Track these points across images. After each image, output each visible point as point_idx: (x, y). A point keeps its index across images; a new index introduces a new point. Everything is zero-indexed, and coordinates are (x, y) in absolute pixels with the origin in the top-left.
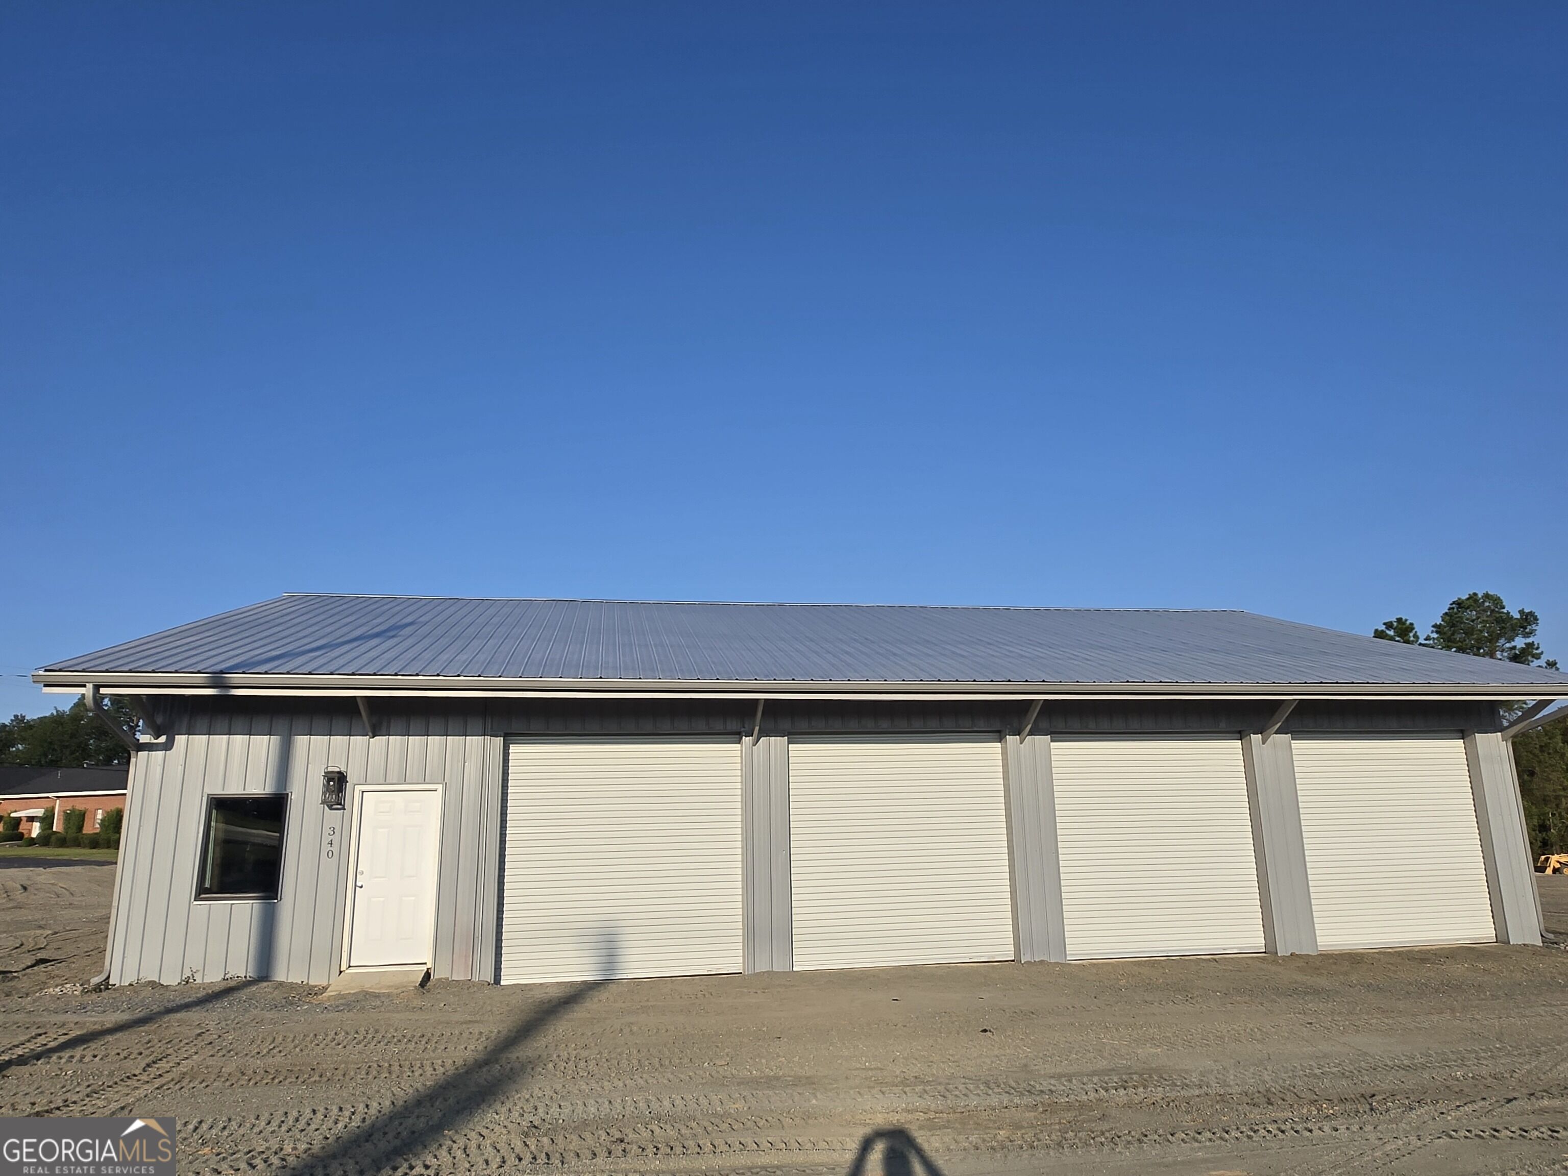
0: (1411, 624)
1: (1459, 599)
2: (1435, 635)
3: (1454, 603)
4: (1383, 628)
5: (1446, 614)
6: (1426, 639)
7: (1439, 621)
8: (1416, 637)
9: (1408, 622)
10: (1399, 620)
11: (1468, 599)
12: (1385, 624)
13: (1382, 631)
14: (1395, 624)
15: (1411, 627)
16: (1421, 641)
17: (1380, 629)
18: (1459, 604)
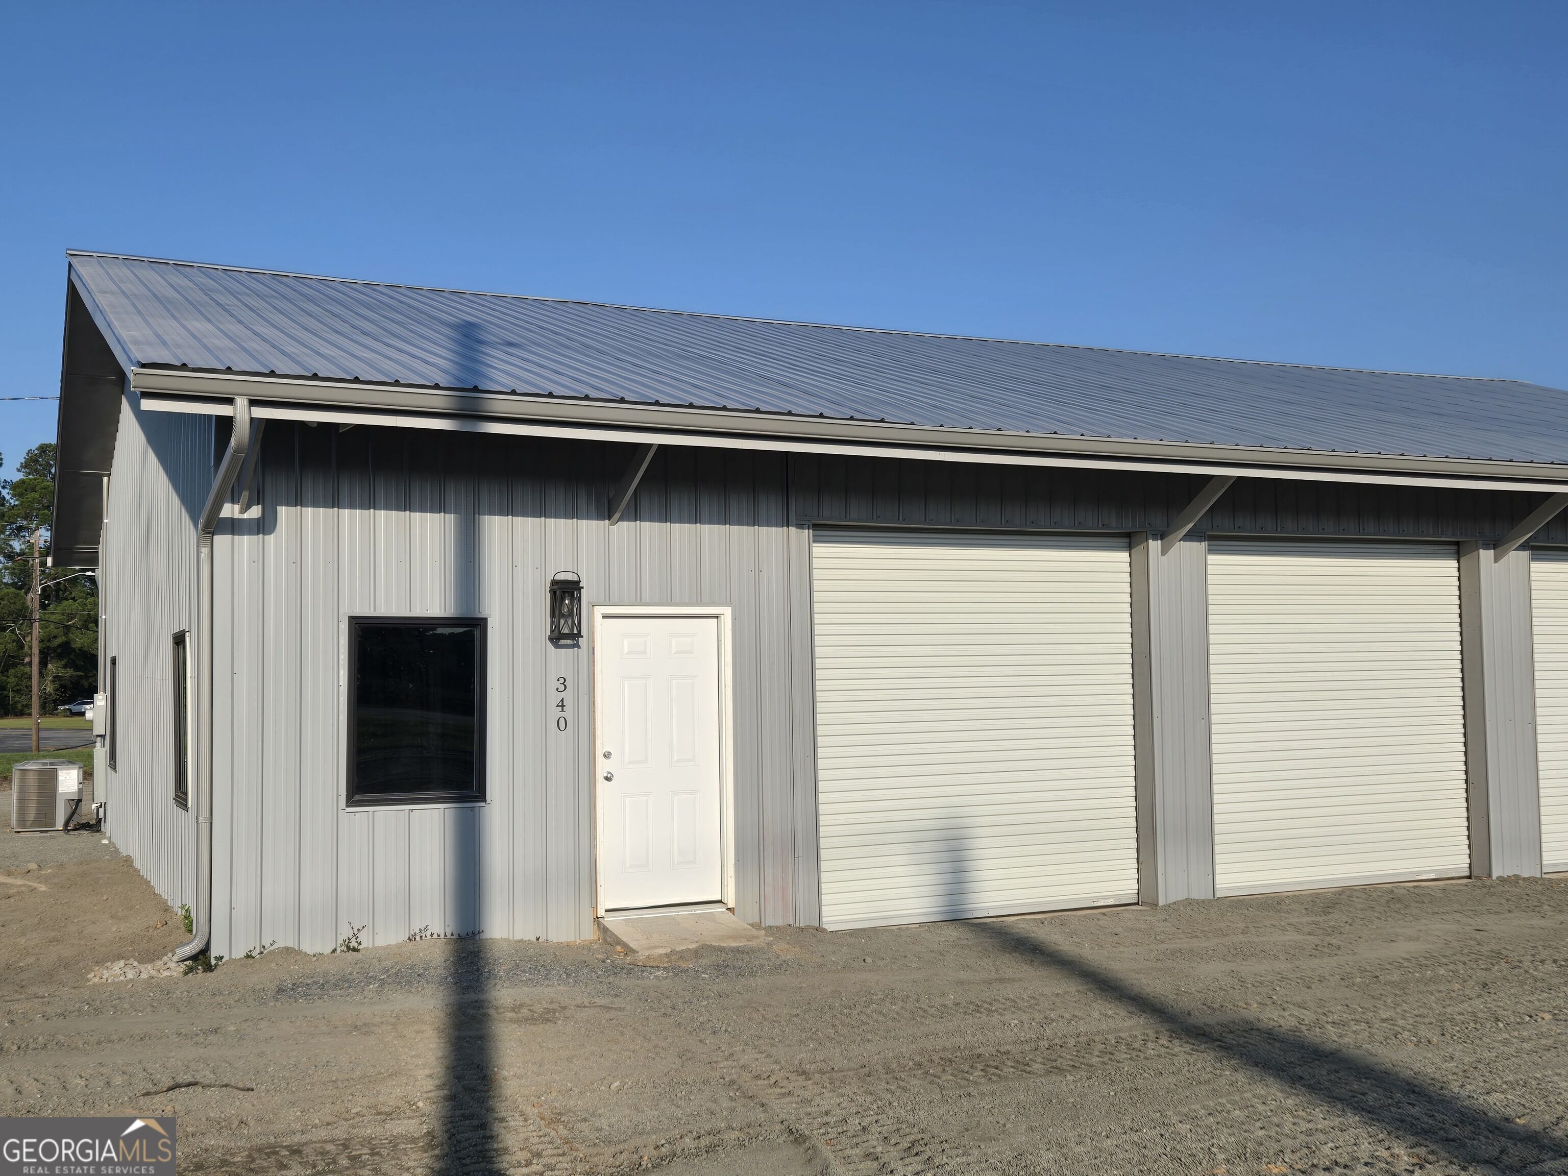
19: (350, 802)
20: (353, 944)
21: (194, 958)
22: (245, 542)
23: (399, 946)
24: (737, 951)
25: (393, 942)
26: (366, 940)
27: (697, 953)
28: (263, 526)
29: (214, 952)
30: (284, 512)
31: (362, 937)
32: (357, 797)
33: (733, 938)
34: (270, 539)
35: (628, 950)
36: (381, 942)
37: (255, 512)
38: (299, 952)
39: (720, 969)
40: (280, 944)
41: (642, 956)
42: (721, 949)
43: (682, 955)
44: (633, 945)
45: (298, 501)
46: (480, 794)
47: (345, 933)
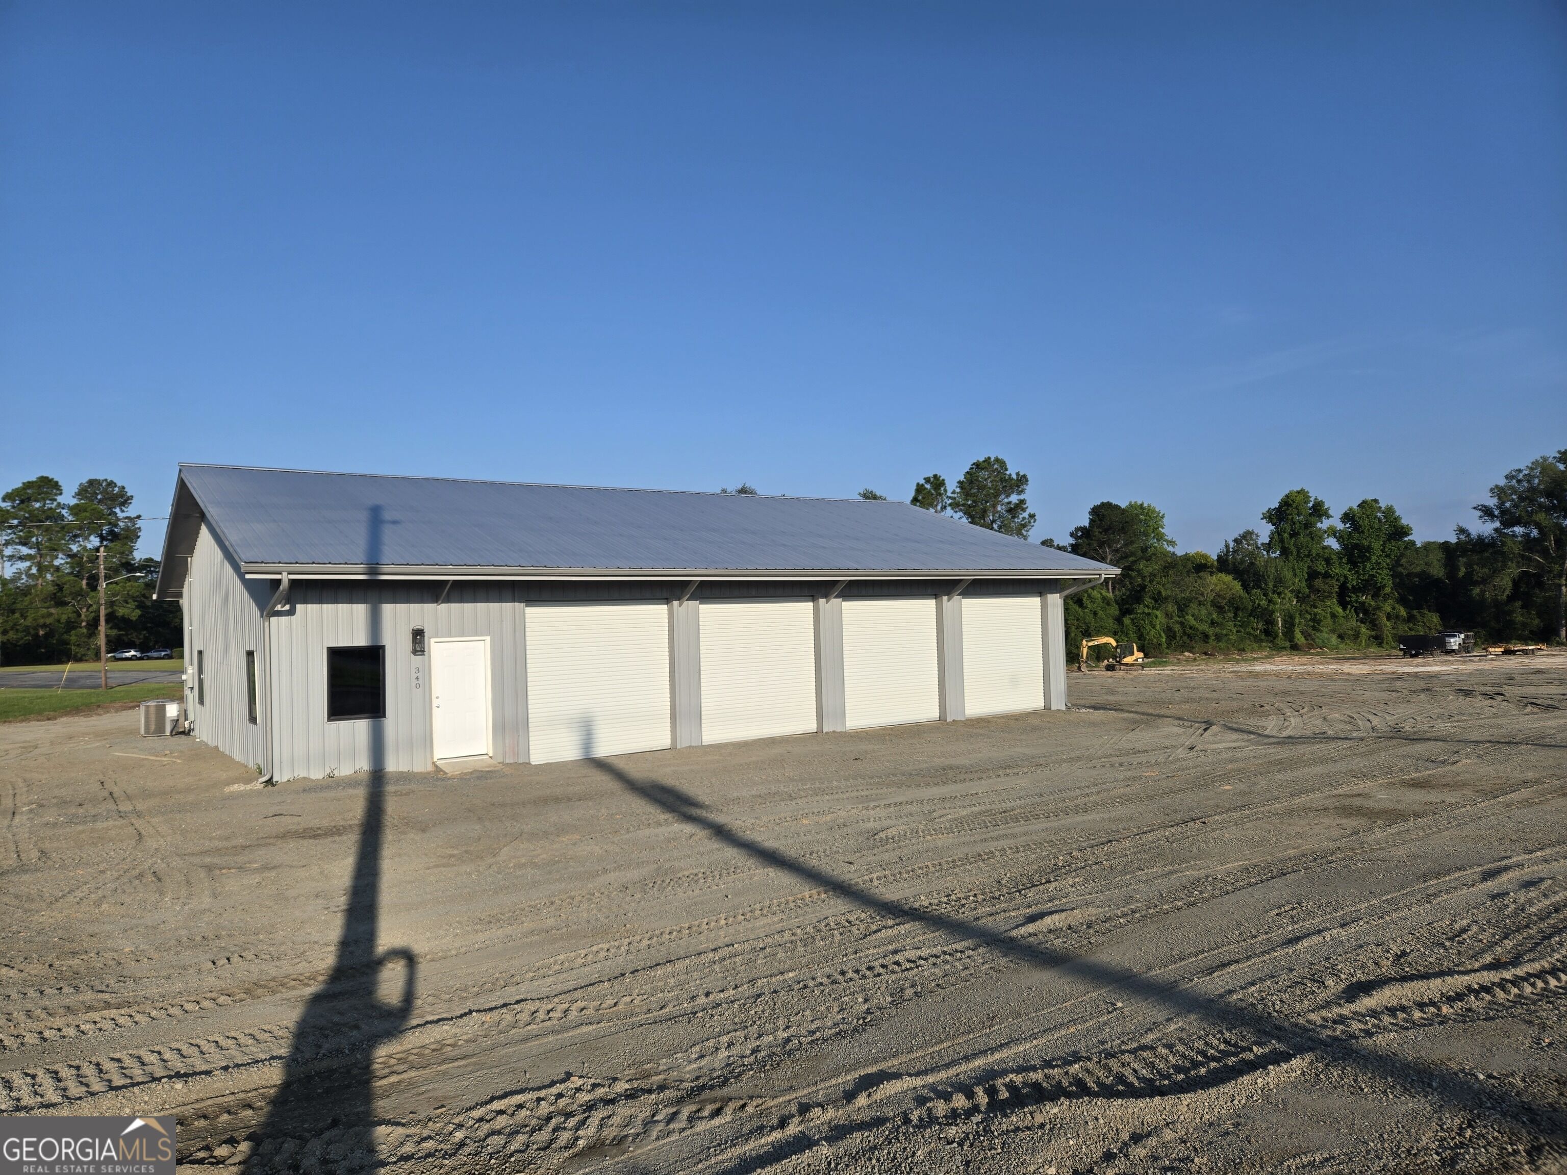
0: (943, 480)
1: (978, 461)
2: (958, 490)
3: (974, 464)
4: (922, 482)
5: (968, 472)
6: (952, 493)
7: (962, 478)
8: (945, 491)
9: (941, 479)
10: (935, 476)
11: (984, 462)
12: (925, 479)
13: (923, 485)
14: (932, 479)
15: (942, 483)
16: (949, 494)
17: (921, 483)
18: (977, 466)
19: (329, 720)
20: (332, 775)
21: (265, 782)
22: (284, 619)
23: (350, 775)
24: (488, 771)
25: (348, 774)
26: (336, 773)
27: (471, 773)
28: (291, 612)
29: (275, 779)
30: (298, 606)
31: (335, 772)
32: (332, 718)
33: (486, 767)
34: (293, 617)
35: (445, 773)
36: (343, 774)
37: (287, 607)
38: (309, 779)
39: (479, 778)
40: (301, 776)
41: (449, 775)
42: (482, 771)
43: (466, 774)
44: (447, 771)
45: (305, 602)
46: (384, 716)
47: (328, 771)
